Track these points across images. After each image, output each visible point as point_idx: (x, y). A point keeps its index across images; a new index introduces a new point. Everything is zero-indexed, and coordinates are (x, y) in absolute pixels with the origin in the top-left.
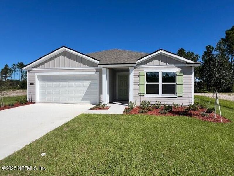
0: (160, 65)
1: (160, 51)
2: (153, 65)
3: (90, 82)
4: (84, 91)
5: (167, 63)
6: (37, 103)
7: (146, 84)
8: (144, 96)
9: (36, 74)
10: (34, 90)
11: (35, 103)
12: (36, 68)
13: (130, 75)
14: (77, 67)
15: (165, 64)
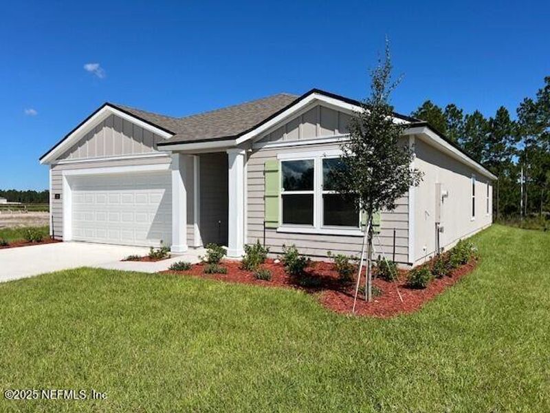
0: (318, 137)
1: (313, 94)
2: (299, 138)
3: (164, 190)
4: (153, 214)
5: (336, 131)
6: (67, 241)
7: (282, 195)
8: (278, 230)
9: (65, 173)
10: (60, 211)
11: (61, 241)
12: (65, 158)
13: (230, 170)
14: (135, 152)
15: (329, 133)
